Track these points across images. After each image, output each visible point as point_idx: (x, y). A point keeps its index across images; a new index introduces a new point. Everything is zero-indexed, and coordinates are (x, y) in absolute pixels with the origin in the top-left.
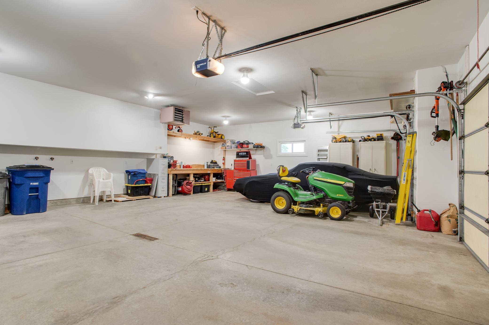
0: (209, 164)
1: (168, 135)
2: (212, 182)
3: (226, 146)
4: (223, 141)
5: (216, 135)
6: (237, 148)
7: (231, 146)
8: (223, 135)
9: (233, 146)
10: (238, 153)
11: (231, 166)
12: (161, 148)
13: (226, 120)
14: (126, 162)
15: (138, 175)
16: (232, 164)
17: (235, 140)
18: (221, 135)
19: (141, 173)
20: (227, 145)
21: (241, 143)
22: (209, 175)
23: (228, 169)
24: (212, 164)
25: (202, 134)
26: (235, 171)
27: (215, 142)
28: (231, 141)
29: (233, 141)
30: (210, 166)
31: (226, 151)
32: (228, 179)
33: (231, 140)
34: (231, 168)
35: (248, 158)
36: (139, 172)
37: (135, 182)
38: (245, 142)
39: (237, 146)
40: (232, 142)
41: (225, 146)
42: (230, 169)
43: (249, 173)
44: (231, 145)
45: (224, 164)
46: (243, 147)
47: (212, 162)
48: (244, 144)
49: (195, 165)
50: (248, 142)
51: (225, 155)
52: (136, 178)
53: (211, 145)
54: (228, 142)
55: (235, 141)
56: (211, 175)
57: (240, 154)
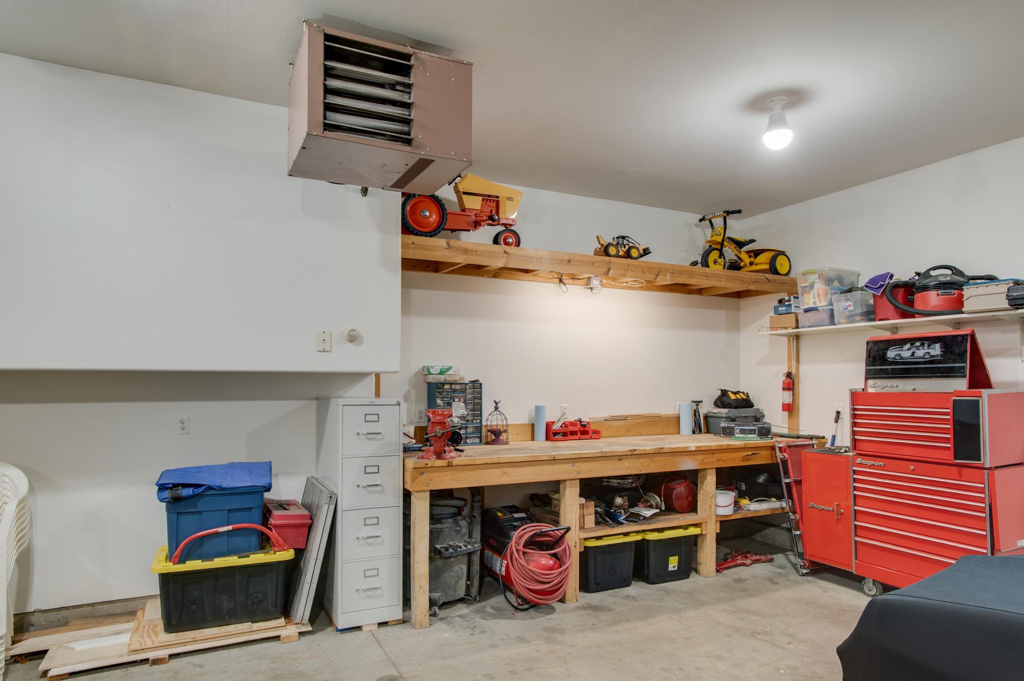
0: (707, 408)
1: (409, 264)
2: (714, 519)
3: (800, 311)
4: (783, 283)
5: (744, 256)
6: (874, 320)
7: (832, 310)
8: (783, 253)
9: (845, 305)
10: (882, 346)
11: (836, 421)
12: (353, 338)
13: (777, 122)
14: (182, 422)
15: (201, 505)
16: (838, 413)
17: (859, 275)
18: (771, 254)
19: (225, 489)
20: (806, 307)
21: (897, 286)
22: (692, 478)
23: (817, 438)
24: (724, 411)
25: (646, 252)
26: (859, 460)
27: (739, 295)
28: (829, 281)
29: (840, 280)
30: (710, 420)
31: (804, 344)
32: (811, 504)
33: (832, 275)
34: (834, 437)
35: (960, 384)
36: (210, 488)
37: (187, 540)
38: (933, 273)
39: (867, 306)
40: (836, 284)
41: (793, 310)
42: (828, 445)
43: (981, 491)
44: (832, 305)
45: (790, 408)
46: (919, 306)
47: (723, 400)
48: (925, 288)
49: (625, 418)
50: (960, 273)
51: (794, 363)
52: (195, 517)
53: (720, 315)
54: (812, 286)
55: (854, 278)
56: (703, 482)
57: (891, 354)
